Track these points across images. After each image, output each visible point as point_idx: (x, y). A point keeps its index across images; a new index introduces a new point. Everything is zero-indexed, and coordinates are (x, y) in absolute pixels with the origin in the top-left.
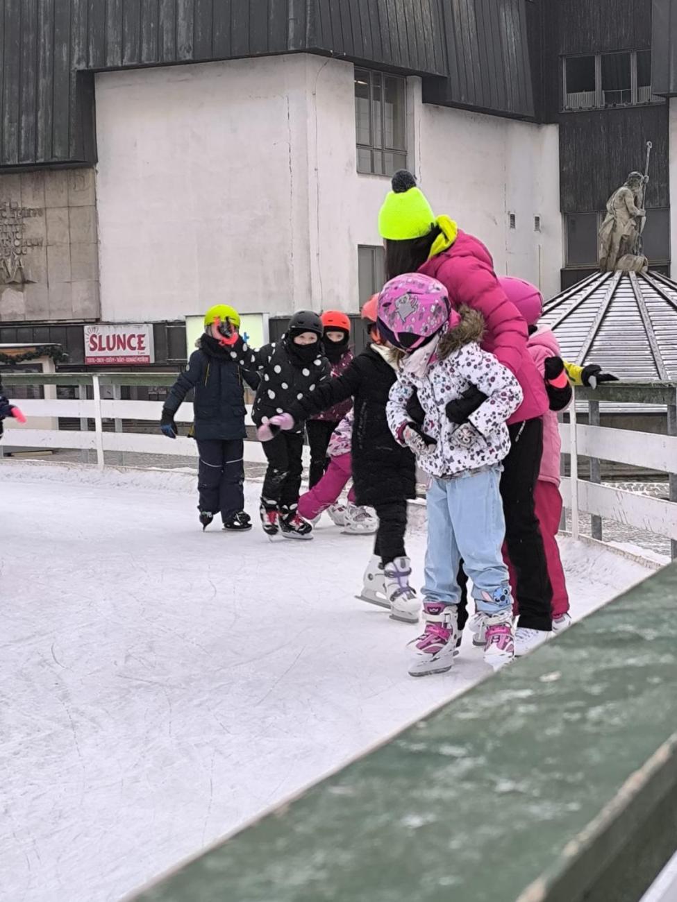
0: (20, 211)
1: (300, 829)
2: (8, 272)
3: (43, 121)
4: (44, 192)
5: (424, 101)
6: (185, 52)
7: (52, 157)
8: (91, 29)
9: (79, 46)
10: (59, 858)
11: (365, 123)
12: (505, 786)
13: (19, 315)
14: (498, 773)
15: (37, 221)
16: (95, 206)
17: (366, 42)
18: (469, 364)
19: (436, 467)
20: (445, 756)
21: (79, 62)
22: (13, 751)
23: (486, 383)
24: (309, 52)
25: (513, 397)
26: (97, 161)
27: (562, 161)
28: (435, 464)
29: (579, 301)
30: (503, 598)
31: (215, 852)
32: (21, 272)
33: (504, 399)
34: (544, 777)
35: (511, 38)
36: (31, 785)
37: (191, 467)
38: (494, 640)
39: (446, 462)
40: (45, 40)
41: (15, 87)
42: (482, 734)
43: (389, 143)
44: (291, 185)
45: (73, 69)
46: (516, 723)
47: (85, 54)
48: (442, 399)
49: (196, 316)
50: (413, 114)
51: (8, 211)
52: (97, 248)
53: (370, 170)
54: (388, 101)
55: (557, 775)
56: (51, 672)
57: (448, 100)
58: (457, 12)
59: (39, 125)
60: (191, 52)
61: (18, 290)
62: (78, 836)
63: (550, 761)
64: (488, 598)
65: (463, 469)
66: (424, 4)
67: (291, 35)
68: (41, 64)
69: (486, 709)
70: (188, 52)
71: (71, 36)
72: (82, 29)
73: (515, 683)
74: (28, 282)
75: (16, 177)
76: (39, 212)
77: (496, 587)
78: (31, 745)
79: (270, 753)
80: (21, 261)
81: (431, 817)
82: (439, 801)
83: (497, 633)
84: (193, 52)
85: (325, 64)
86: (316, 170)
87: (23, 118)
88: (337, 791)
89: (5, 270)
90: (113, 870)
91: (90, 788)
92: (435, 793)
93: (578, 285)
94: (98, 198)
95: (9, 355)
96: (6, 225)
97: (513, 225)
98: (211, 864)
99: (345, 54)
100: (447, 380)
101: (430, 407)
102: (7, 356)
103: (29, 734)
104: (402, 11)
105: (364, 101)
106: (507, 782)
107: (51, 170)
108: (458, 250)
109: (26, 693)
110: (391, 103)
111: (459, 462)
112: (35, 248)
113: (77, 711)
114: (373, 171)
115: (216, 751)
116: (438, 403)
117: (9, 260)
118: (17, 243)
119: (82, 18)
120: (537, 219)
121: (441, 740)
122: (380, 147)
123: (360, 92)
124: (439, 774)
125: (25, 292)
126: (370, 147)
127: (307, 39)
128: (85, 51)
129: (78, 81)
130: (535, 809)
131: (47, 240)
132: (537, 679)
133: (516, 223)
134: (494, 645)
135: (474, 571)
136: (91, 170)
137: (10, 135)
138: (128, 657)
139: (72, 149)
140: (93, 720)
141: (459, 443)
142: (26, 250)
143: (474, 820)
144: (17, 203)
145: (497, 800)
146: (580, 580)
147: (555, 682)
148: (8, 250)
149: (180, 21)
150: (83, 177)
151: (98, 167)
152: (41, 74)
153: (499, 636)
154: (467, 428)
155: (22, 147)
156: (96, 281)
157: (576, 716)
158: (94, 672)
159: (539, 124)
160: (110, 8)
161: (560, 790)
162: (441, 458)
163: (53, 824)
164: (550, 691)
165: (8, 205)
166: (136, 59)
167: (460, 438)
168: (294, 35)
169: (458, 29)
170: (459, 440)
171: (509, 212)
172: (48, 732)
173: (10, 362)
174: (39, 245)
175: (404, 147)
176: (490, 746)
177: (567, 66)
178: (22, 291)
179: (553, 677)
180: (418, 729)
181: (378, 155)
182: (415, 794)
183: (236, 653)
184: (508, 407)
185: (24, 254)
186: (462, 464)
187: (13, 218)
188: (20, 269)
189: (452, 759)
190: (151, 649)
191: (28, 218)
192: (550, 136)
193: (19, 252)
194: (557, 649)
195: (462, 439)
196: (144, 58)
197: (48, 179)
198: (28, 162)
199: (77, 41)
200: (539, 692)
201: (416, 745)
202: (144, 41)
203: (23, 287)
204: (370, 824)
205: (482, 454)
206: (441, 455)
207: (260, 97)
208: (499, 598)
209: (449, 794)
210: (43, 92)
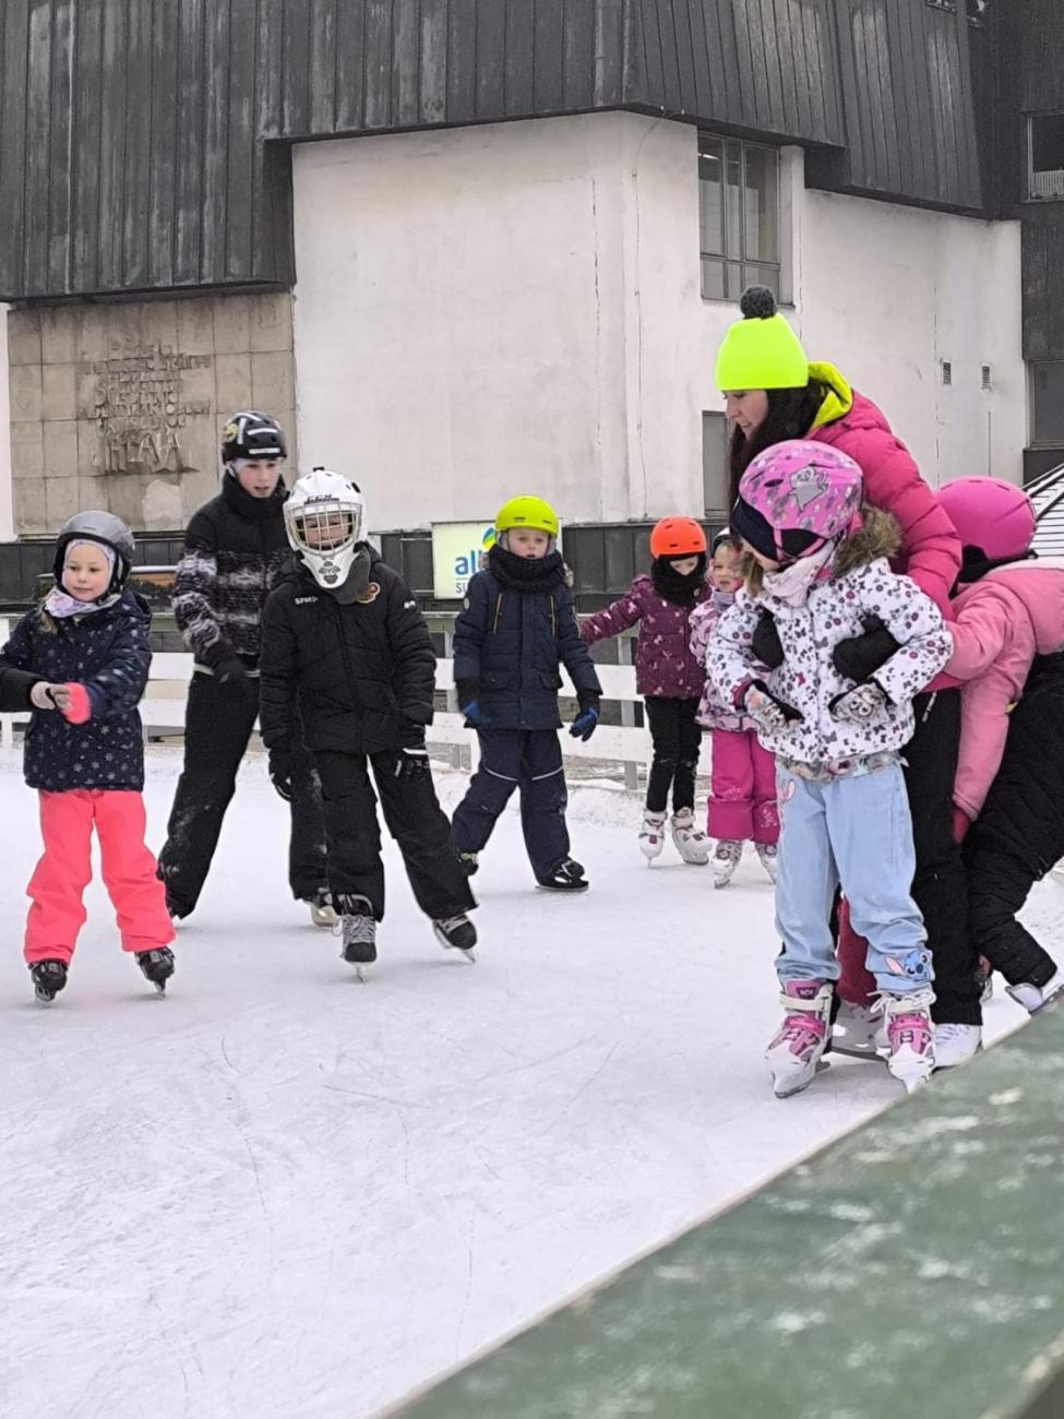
0: (174, 360)
1: (613, 1332)
2: (156, 453)
3: (212, 217)
4: (213, 329)
5: (807, 186)
6: (434, 110)
7: (225, 275)
8: (287, 77)
9: (268, 102)
10: (232, 1373)
11: (715, 219)
12: (934, 1268)
13: (174, 522)
14: (923, 1249)
15: (201, 375)
16: (292, 351)
17: (716, 92)
18: (880, 588)
19: (802, 747)
20: (836, 1220)
21: (267, 127)
22: (162, 1203)
23: (902, 621)
24: (626, 110)
25: (943, 649)
26: (296, 282)
27: (1026, 281)
28: (801, 743)
29: (1051, 500)
30: (920, 968)
31: (479, 1367)
32: (177, 456)
33: (931, 652)
34: (994, 1256)
35: (945, 84)
36: (191, 1256)
37: (440, 760)
38: (905, 1039)
39: (822, 740)
40: (215, 91)
41: (169, 166)
42: (899, 1188)
43: (752, 252)
44: (598, 318)
45: (258, 137)
46: (955, 1170)
47: (277, 114)
48: (825, 639)
49: (449, 523)
50: (790, 206)
51: (157, 359)
52: (295, 417)
53: (722, 294)
54: (751, 184)
55: (1016, 1253)
56: (222, 1079)
57: (845, 184)
58: (860, 44)
59: (206, 224)
60: (443, 110)
61: (173, 483)
62: (260, 1339)
63: (1006, 1230)
64: (897, 969)
65: (851, 753)
66: (808, 33)
67: (599, 83)
68: (209, 131)
69: (904, 1147)
70: (438, 109)
71: (255, 89)
72: (273, 76)
73: (950, 1107)
74: (188, 470)
75: (170, 306)
76: (205, 361)
77: (909, 951)
78: (190, 1194)
79: (562, 1210)
80: (176, 436)
81: (817, 1317)
82: (830, 1292)
83: (909, 1026)
84: (447, 111)
85: (652, 128)
86: (637, 293)
87: (181, 214)
88: (669, 1273)
89: (152, 452)
90: (317, 1392)
91: (282, 1261)
92: (824, 1279)
93: (1049, 476)
94: (296, 338)
95: (157, 583)
96: (154, 382)
97: (947, 380)
98: (474, 1385)
99: (683, 112)
100: (837, 609)
101: (800, 651)
102: (153, 585)
103: (187, 1177)
104: (774, 43)
105: (714, 186)
106: (934, 1262)
107: (224, 295)
108: (860, 419)
109: (183, 1112)
110: (754, 188)
111: (846, 742)
112: (198, 416)
113: (260, 1141)
114: (726, 295)
115: (478, 1205)
116: (818, 645)
117: (158, 436)
118: (171, 409)
119: (272, 59)
120: (986, 370)
121: (833, 1196)
122: (738, 259)
123: (707, 172)
124: (831, 1249)
125: (183, 485)
126: (723, 258)
127: (624, 89)
128: (278, 108)
129: (267, 156)
130: (981, 1306)
131: (217, 406)
132: (984, 1101)
133: (952, 376)
134: (906, 1047)
135: (874, 924)
136: (287, 296)
137: (161, 241)
138: (340, 1057)
139: (258, 259)
140: (286, 1155)
141: (850, 714)
142: (184, 421)
143: (886, 1322)
144: (170, 347)
145: (920, 1291)
146: (1054, 941)
147: (1013, 1105)
148: (156, 420)
149: (425, 61)
150: (273, 306)
151: (297, 290)
152: (209, 146)
153: (912, 1032)
154: (870, 692)
155: (180, 260)
156: (292, 468)
157: (1047, 1160)
158: (288, 1080)
159: (990, 220)
160: (317, 44)
161: (1021, 1276)
162: (814, 732)
163: (224, 1318)
164: (1006, 1119)
165: (156, 349)
166: (356, 121)
167: (853, 707)
168: (604, 82)
169: (861, 72)
170: (852, 710)
171: (941, 359)
172: (217, 1174)
173: (159, 595)
174: (204, 412)
175: (775, 257)
176: (910, 1205)
177: (1034, 128)
178: (178, 484)
179: (1010, 1097)
180: (798, 1177)
181: (735, 269)
182: (793, 1279)
183: (511, 1053)
184: (935, 663)
185: (180, 427)
186: (850, 746)
187: (165, 370)
188: (175, 449)
189: (850, 1225)
190: (376, 1045)
191: (188, 370)
192: (1008, 238)
193: (172, 424)
194: (1016, 1053)
195: (857, 708)
196: (368, 120)
197: (218, 308)
198: (188, 283)
199: (264, 94)
200: (989, 1120)
201: (793, 1203)
202: (370, 92)
203: (180, 478)
204: (721, 1327)
205: (882, 732)
206: (816, 729)
207: (549, 181)
208: (913, 968)
209: (847, 1281)
210: (212, 174)
